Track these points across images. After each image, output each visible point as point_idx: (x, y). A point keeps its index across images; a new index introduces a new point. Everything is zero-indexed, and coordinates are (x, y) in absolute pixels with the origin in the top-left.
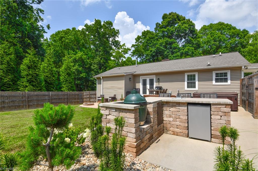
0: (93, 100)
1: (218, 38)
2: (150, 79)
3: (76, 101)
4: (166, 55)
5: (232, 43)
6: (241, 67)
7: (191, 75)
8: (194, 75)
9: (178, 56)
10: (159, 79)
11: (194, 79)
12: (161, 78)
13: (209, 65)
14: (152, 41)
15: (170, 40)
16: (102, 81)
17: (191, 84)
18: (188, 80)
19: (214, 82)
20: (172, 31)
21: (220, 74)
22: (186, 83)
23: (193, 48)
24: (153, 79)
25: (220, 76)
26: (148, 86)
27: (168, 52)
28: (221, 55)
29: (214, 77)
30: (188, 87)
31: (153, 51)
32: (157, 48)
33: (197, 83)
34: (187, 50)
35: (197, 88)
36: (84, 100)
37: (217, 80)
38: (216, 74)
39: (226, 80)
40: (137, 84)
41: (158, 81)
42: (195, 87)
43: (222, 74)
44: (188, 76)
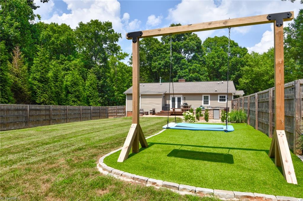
0: (120, 114)
1: (221, 56)
2: (178, 98)
3: (104, 115)
4: (175, 69)
5: (233, 62)
6: (232, 93)
7: (206, 96)
8: (208, 97)
9: (187, 72)
10: (185, 98)
11: (208, 99)
12: (186, 97)
13: (216, 91)
14: (160, 53)
15: (179, 55)
16: (140, 97)
17: (206, 102)
18: (204, 99)
19: (219, 101)
20: (181, 46)
21: (222, 96)
22: (203, 101)
23: (200, 65)
24: (180, 98)
25: (222, 98)
26: (176, 103)
27: (177, 67)
28: (222, 83)
29: (219, 98)
30: (204, 104)
31: (162, 64)
32: (166, 61)
33: (209, 101)
34: (194, 67)
35: (209, 105)
36: (109, 115)
37: (220, 100)
38: (220, 96)
39: (225, 100)
40: (167, 101)
41: (185, 99)
42: (208, 104)
43: (223, 96)
44: (204, 97)
